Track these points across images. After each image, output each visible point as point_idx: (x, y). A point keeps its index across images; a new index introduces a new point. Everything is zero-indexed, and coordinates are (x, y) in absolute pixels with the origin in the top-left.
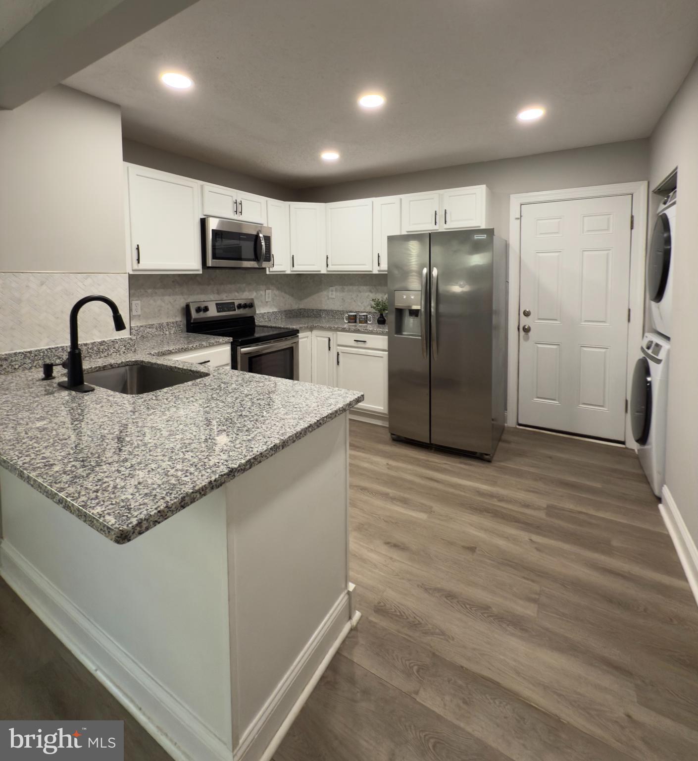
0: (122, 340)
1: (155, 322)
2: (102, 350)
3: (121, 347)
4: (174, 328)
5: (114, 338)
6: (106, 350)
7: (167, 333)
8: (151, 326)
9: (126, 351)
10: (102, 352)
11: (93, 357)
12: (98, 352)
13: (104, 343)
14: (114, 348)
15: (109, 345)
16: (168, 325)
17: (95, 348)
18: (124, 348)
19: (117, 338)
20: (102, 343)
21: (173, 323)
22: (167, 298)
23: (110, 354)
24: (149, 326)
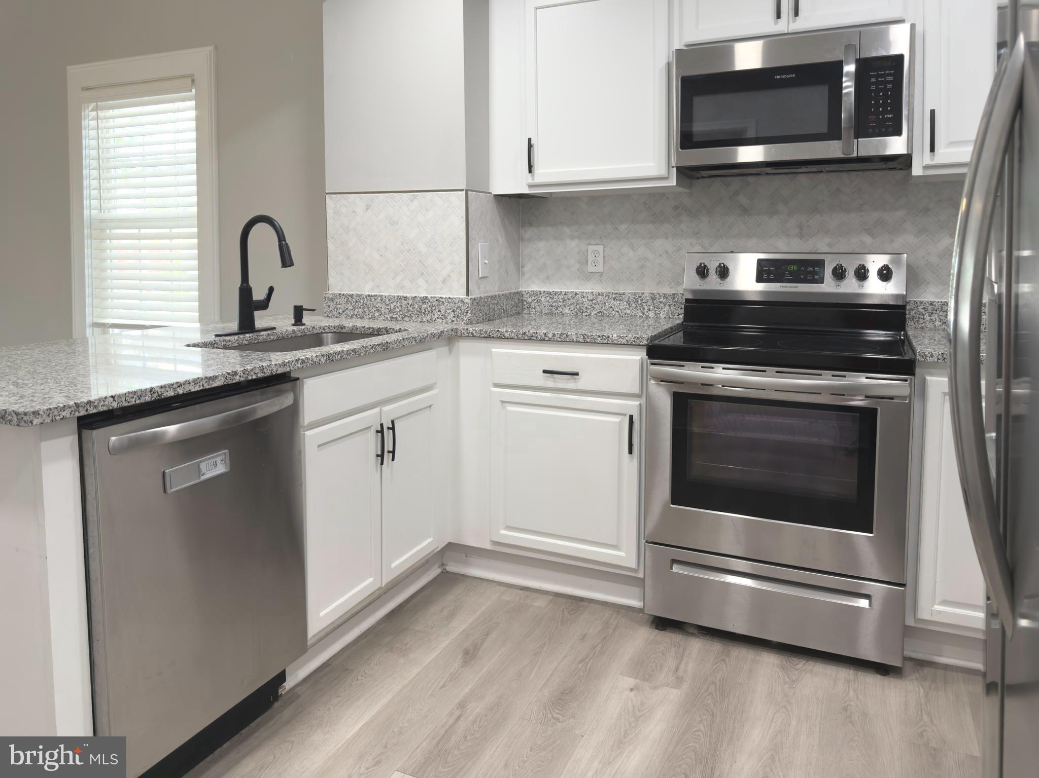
0: (450, 300)
1: (629, 289)
2: (424, 311)
3: (448, 311)
4: (667, 308)
5: (440, 296)
6: (429, 312)
7: (651, 314)
8: (618, 297)
9: (454, 319)
10: (425, 314)
11: (413, 318)
12: (420, 312)
13: (427, 301)
14: (439, 311)
15: (434, 304)
16: (653, 299)
17: (416, 306)
18: (452, 315)
19: (444, 296)
20: (424, 300)
21: (665, 296)
22: (660, 244)
23: (434, 319)
24: (614, 296)
